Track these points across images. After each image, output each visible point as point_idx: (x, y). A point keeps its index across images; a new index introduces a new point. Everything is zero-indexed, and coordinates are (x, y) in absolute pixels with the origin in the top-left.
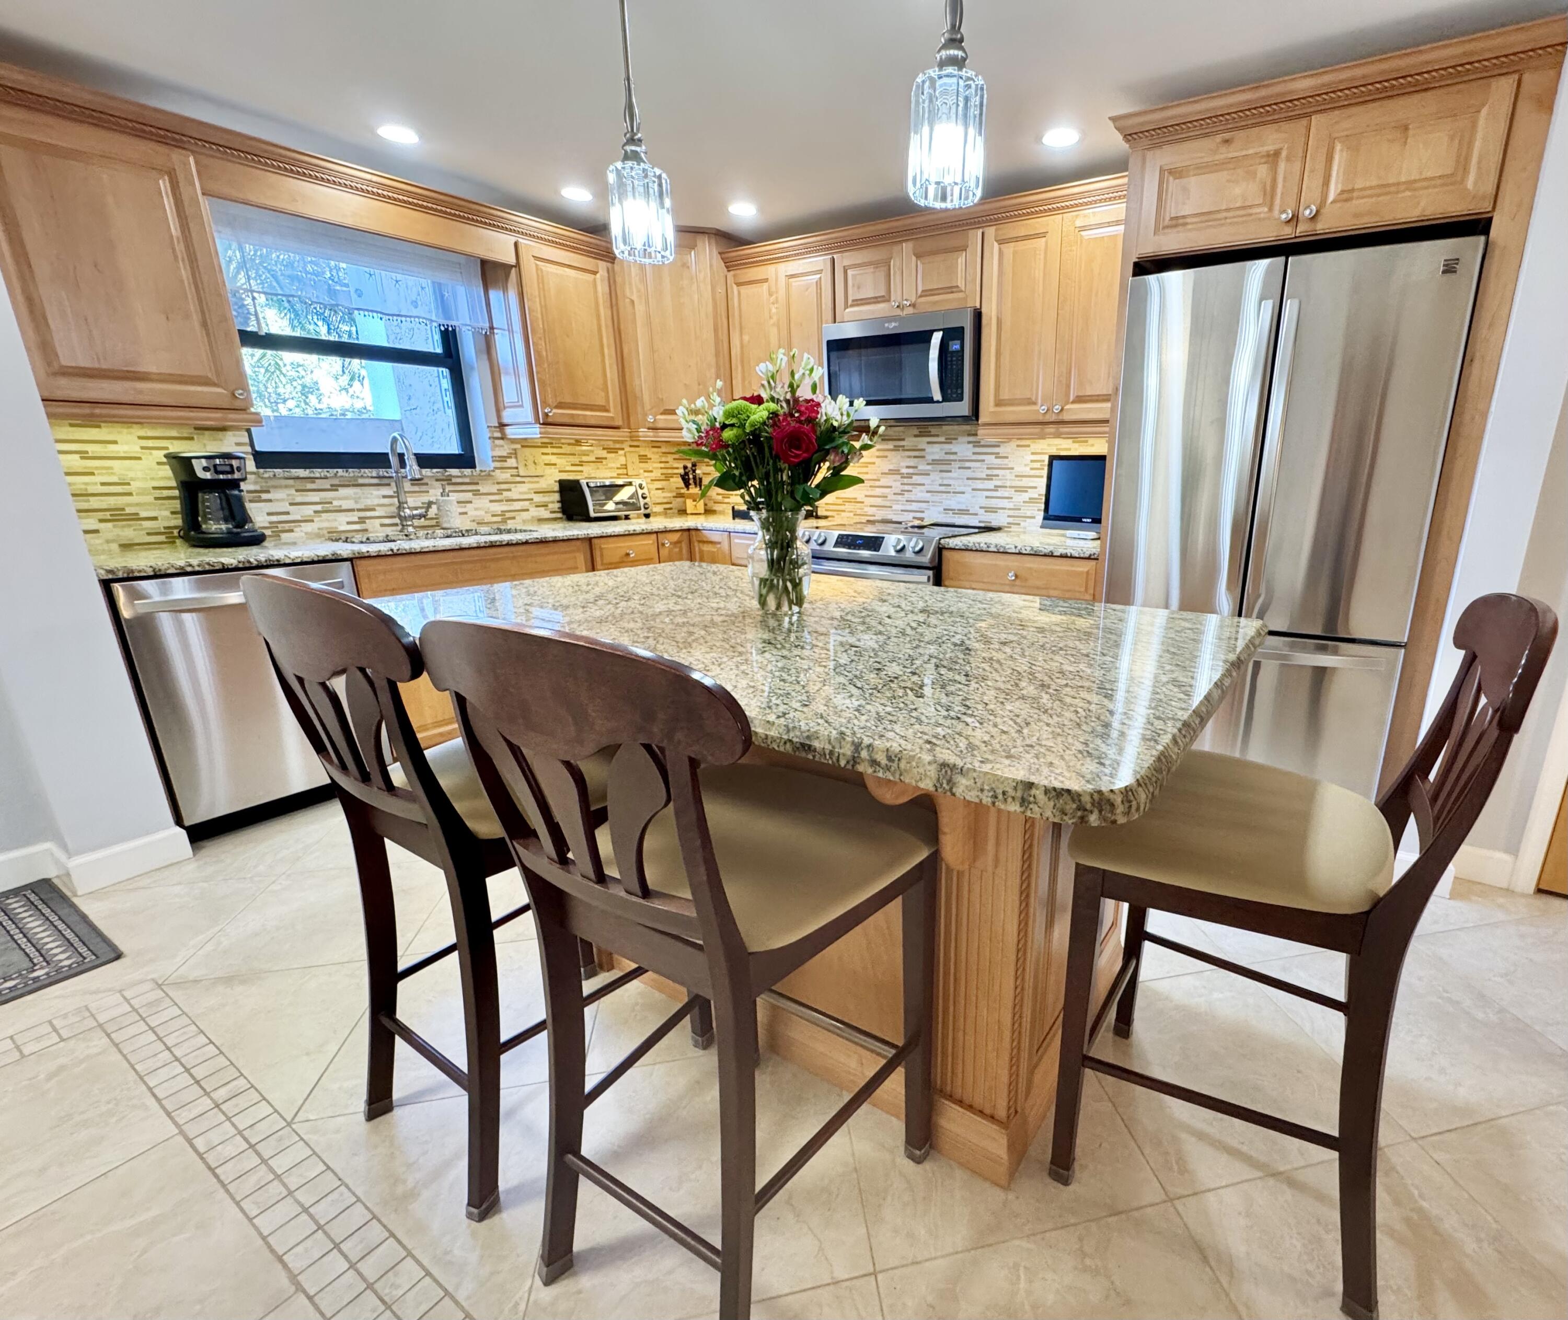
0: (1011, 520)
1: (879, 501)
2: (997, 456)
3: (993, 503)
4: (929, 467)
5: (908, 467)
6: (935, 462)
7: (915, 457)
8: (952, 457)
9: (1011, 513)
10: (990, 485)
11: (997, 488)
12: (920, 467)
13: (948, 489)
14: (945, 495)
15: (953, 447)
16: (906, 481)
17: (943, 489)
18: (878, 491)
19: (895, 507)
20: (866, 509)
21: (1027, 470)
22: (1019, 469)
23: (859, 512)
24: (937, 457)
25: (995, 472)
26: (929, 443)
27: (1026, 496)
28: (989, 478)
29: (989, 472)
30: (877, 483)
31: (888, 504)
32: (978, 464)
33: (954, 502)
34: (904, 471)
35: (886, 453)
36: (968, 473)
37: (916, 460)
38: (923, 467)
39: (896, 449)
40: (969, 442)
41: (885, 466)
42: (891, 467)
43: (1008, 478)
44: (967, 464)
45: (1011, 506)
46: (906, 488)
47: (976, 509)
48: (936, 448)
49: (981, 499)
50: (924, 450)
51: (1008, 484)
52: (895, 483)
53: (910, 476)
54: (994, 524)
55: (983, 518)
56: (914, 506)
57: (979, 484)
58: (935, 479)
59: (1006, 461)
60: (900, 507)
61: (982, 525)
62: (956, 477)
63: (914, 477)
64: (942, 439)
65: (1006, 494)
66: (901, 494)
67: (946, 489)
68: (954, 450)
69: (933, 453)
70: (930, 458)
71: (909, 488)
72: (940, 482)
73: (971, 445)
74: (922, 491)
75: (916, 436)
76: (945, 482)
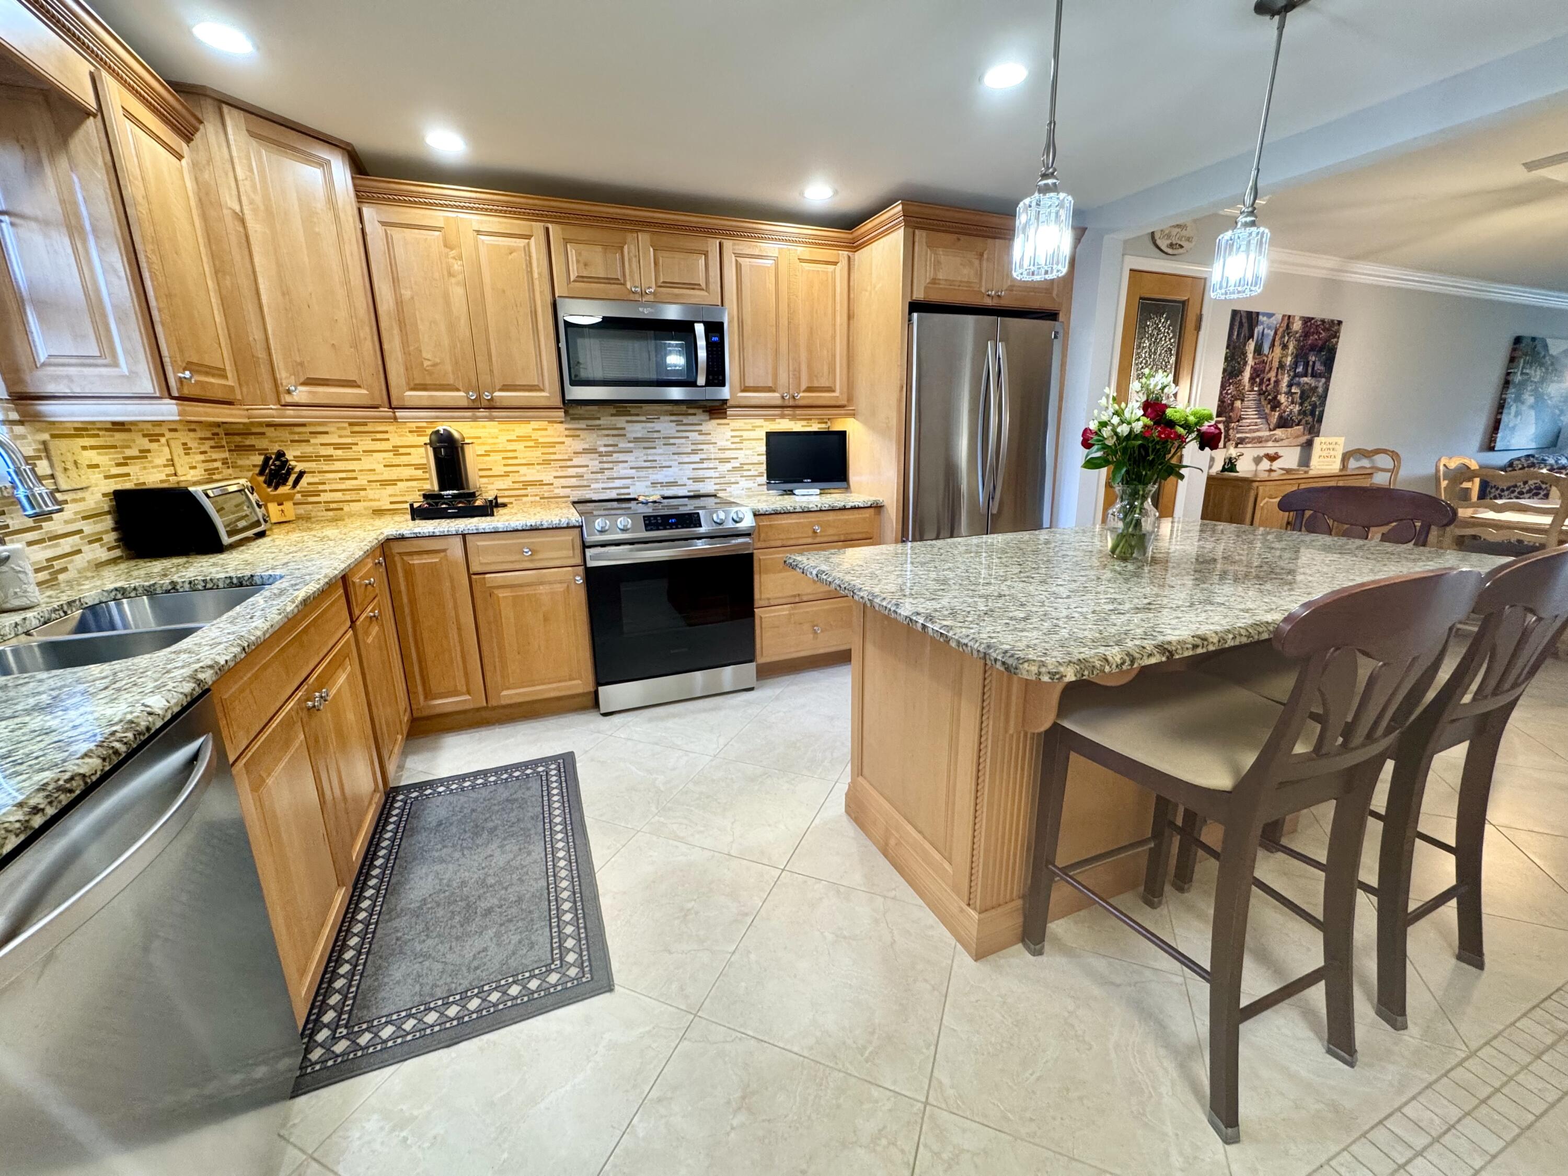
0: (717, 487)
1: (573, 481)
2: (701, 433)
3: (701, 473)
4: (631, 445)
5: (605, 446)
6: (636, 440)
7: (613, 436)
8: (656, 435)
9: (718, 481)
10: (696, 458)
11: (702, 461)
12: (620, 445)
13: (654, 464)
14: (650, 471)
15: (657, 426)
16: (605, 459)
17: (648, 464)
18: (572, 471)
19: (593, 486)
20: (557, 491)
21: (728, 444)
22: (722, 443)
23: (546, 495)
24: (639, 435)
25: (700, 447)
26: (628, 422)
27: (729, 466)
28: (694, 452)
29: (694, 447)
30: (569, 463)
31: (585, 483)
32: (683, 441)
33: (660, 476)
34: (603, 449)
35: (578, 433)
36: (673, 449)
37: (616, 438)
38: (623, 445)
39: (590, 428)
40: (671, 421)
41: (579, 445)
42: (587, 446)
43: (712, 451)
44: (672, 441)
45: (717, 475)
46: (606, 466)
47: (685, 480)
48: (638, 426)
49: (688, 471)
50: (624, 429)
51: (713, 456)
52: (593, 463)
53: (609, 454)
54: (702, 492)
55: (692, 488)
56: (618, 483)
57: (686, 459)
58: (638, 457)
59: (709, 437)
60: (601, 485)
61: (692, 494)
62: (660, 453)
63: (615, 455)
64: (643, 418)
65: (711, 466)
66: (602, 471)
67: (653, 466)
68: (657, 429)
69: (636, 432)
70: (631, 436)
71: (610, 465)
72: (645, 458)
73: (674, 424)
74: (625, 468)
75: (612, 415)
76: (650, 458)
